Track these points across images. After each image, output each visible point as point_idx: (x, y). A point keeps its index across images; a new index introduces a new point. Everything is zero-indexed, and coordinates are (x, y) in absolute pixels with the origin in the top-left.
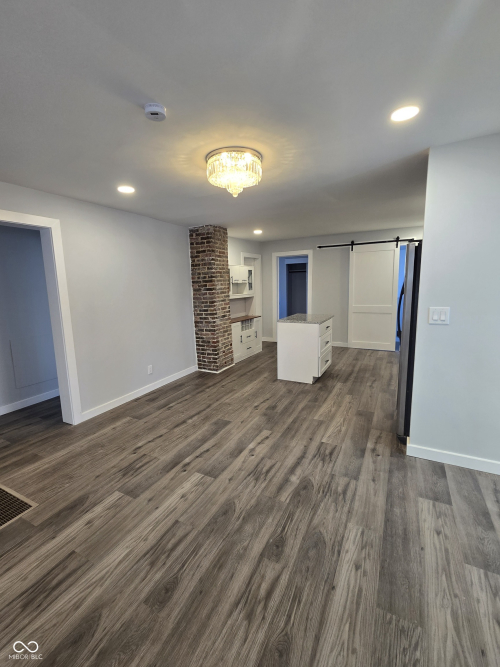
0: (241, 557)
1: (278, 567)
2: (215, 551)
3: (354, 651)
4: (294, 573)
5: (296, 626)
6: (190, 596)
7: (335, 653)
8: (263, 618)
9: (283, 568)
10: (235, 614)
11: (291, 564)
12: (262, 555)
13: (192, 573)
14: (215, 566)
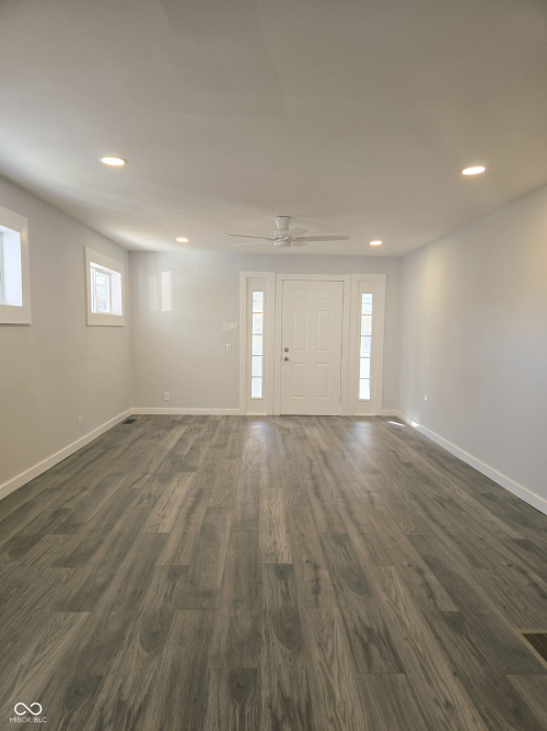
13: (223, 712)
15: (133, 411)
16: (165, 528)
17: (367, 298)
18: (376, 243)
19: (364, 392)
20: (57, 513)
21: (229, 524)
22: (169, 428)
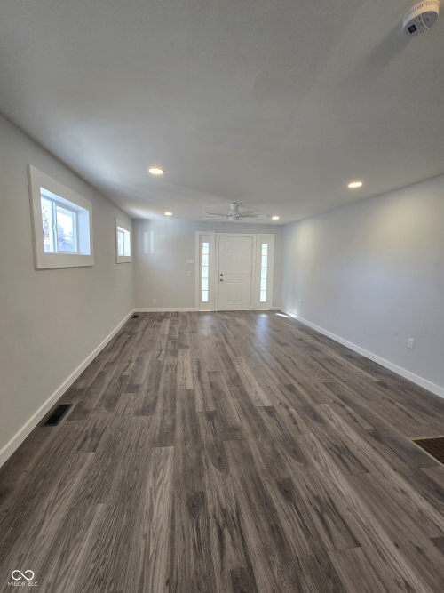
0: (266, 552)
1: (228, 567)
2: (291, 539)
3: (145, 536)
4: (210, 571)
5: (191, 526)
6: (270, 498)
7: (159, 528)
8: (215, 517)
9: (223, 568)
10: (234, 508)
11: (218, 579)
12: (250, 568)
13: (286, 511)
14: (277, 528)
15: (135, 310)
16: (190, 386)
17: (265, 247)
18: (275, 218)
19: (263, 298)
20: (122, 379)
21: (225, 382)
22: (160, 321)
